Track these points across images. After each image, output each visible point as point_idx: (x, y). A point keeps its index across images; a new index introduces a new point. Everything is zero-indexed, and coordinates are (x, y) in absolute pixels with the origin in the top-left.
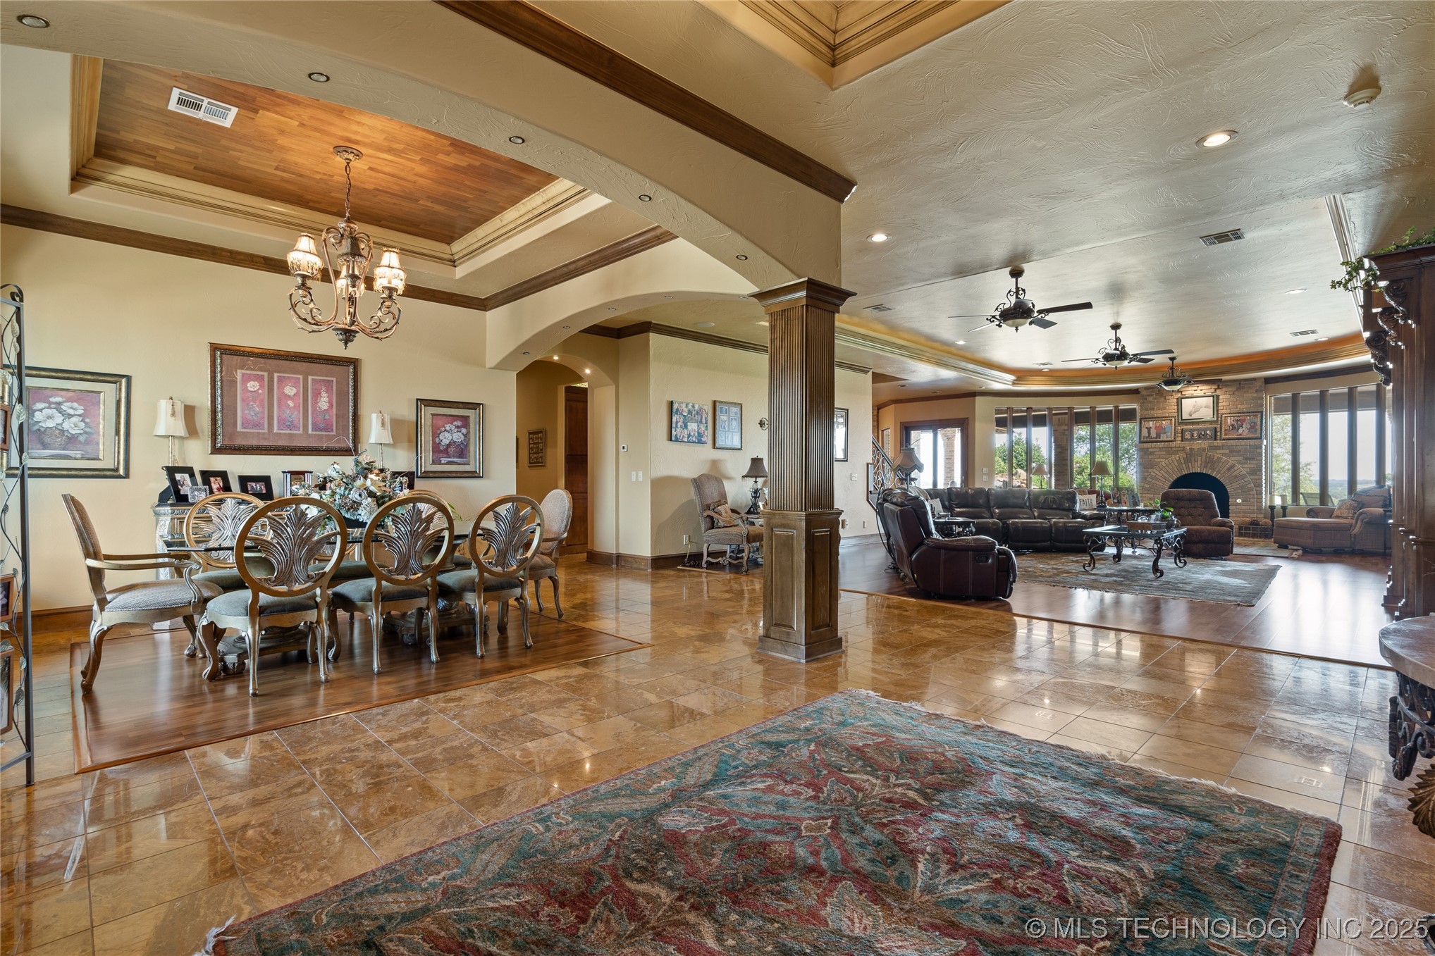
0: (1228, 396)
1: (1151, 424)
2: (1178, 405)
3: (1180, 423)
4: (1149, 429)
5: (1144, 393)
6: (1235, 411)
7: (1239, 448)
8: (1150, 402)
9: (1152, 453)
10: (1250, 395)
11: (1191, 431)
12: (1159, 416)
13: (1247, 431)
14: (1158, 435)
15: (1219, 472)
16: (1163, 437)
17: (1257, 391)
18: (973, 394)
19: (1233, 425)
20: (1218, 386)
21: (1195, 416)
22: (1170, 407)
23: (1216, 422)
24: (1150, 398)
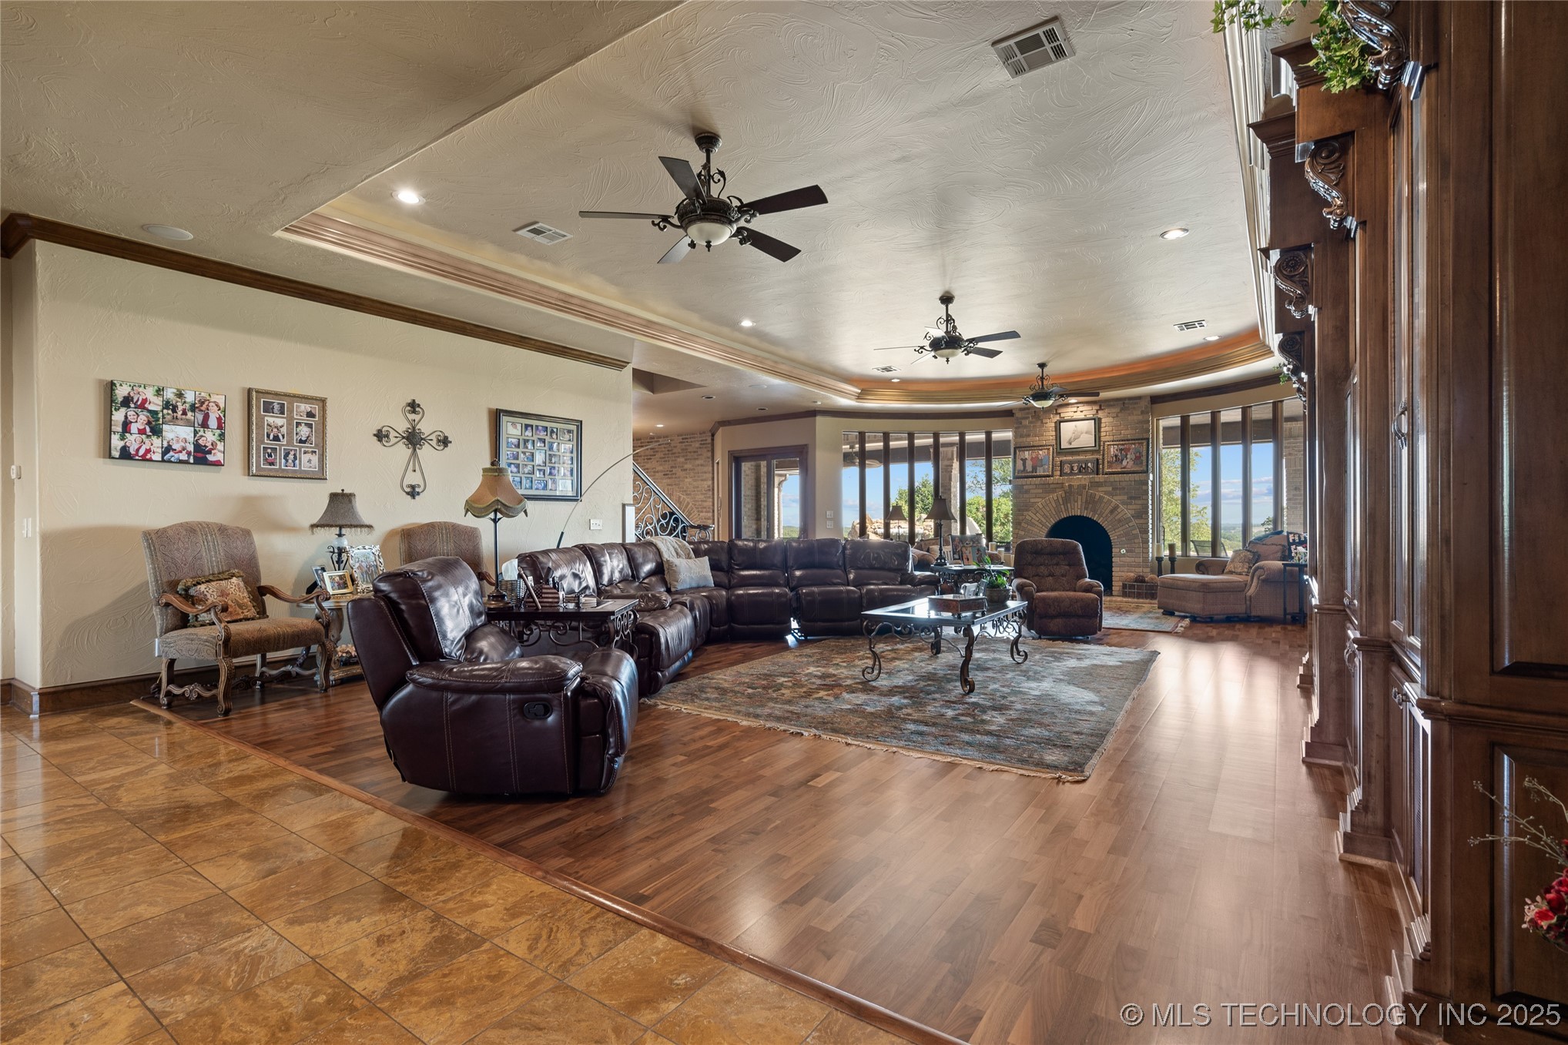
0: (1111, 419)
1: (1027, 454)
2: (1056, 431)
3: (1059, 454)
4: (1024, 461)
5: (1018, 415)
6: (1119, 437)
7: (1124, 484)
8: (1025, 427)
9: (1027, 491)
10: (1135, 418)
11: (1071, 463)
12: (1035, 444)
13: (1131, 463)
14: (1034, 469)
15: (1100, 515)
16: (1040, 472)
17: (1142, 413)
18: (812, 413)
19: (1116, 456)
20: (1100, 406)
21: (1074, 445)
22: (1048, 433)
23: (1098, 451)
24: (1026, 422)
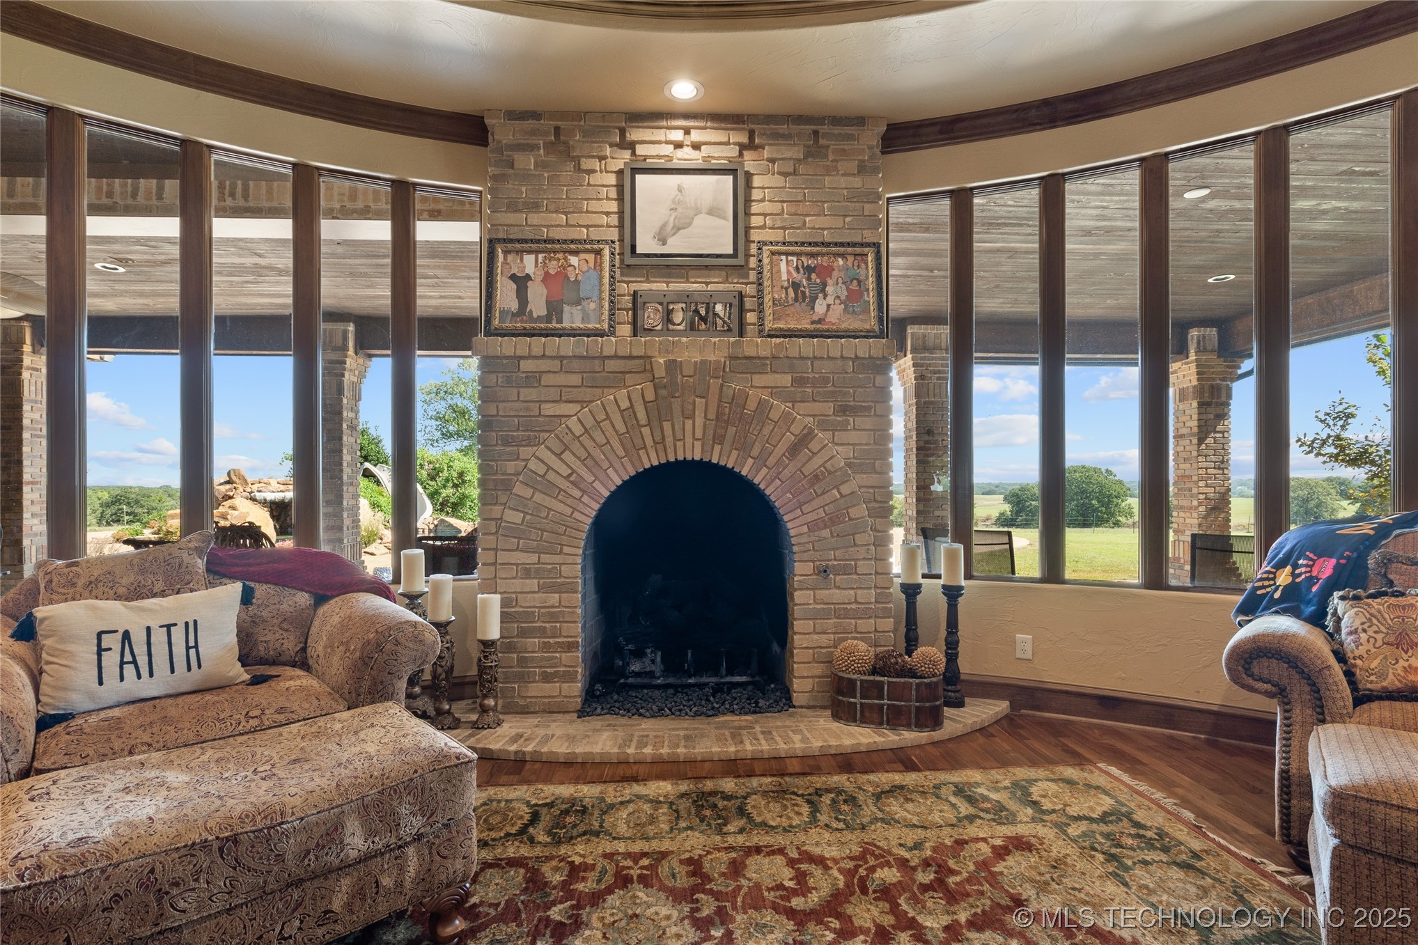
0: (778, 181)
1: (529, 263)
2: (620, 199)
3: (628, 268)
4: (521, 282)
5: (502, 133)
6: (800, 235)
7: (825, 368)
8: (525, 177)
9: (533, 380)
10: (843, 181)
12: (557, 234)
14: (554, 309)
15: (761, 461)
16: (572, 318)
17: (862, 169)
19: (796, 286)
20: (751, 134)
21: (676, 245)
22: (594, 206)
23: (742, 270)
24: (526, 161)
